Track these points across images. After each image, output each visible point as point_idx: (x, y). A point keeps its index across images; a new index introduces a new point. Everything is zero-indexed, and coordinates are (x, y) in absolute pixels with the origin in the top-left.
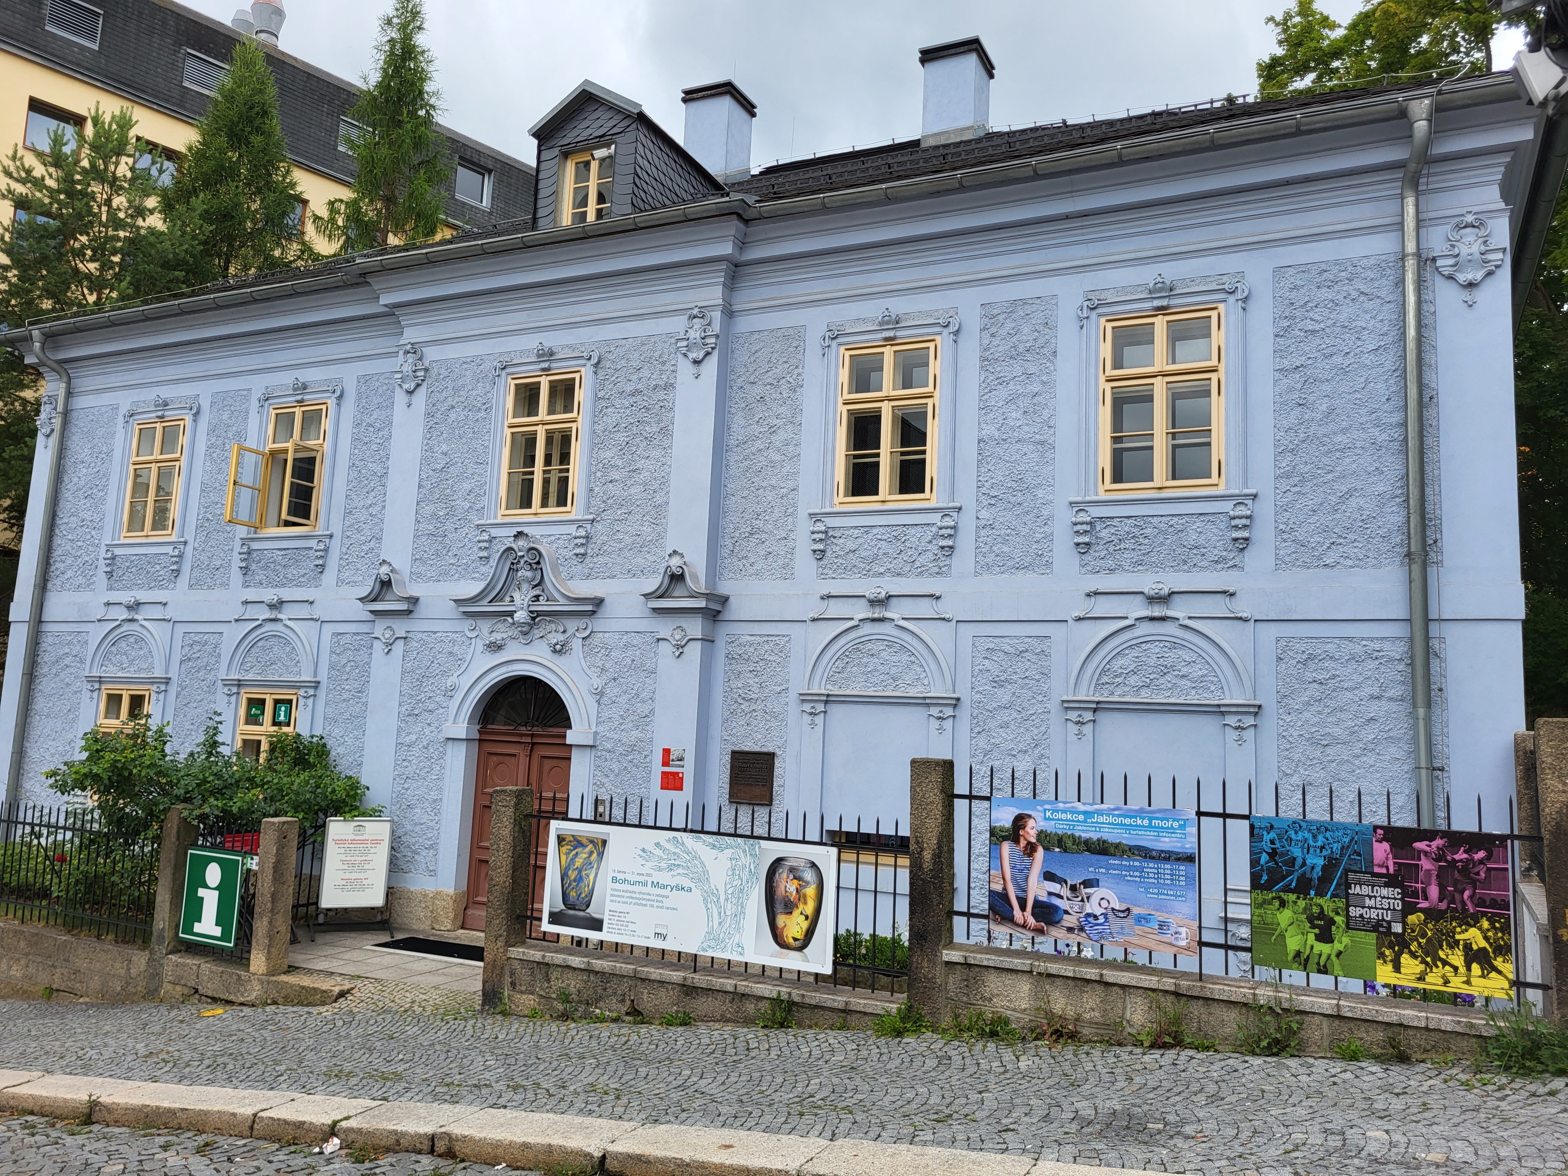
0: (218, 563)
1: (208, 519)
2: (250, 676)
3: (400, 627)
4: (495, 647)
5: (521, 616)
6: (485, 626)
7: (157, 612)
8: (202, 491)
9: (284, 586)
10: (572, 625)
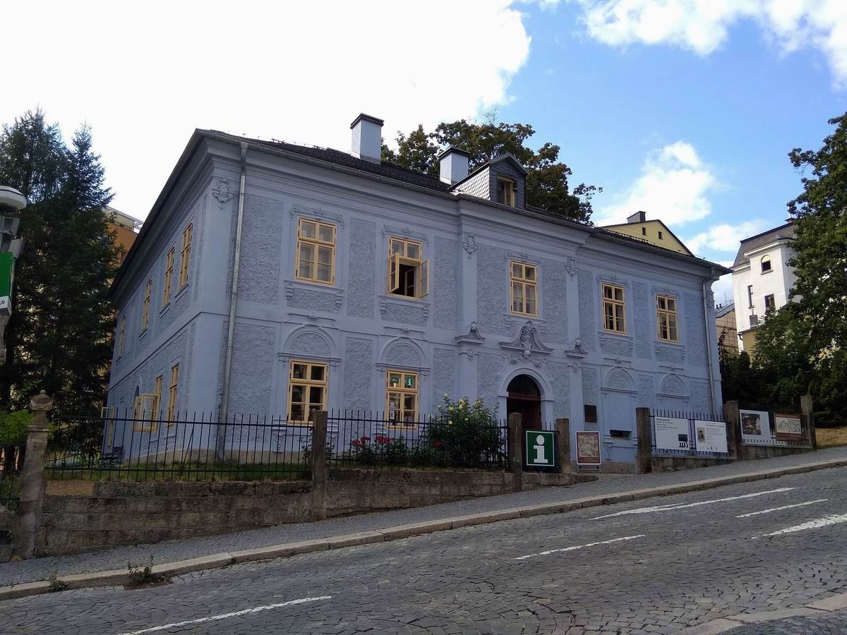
0: (365, 305)
1: (355, 282)
2: (393, 363)
3: (476, 350)
4: (514, 363)
5: (528, 352)
6: (509, 353)
7: (329, 324)
8: (350, 266)
9: (405, 323)
10: (541, 357)
